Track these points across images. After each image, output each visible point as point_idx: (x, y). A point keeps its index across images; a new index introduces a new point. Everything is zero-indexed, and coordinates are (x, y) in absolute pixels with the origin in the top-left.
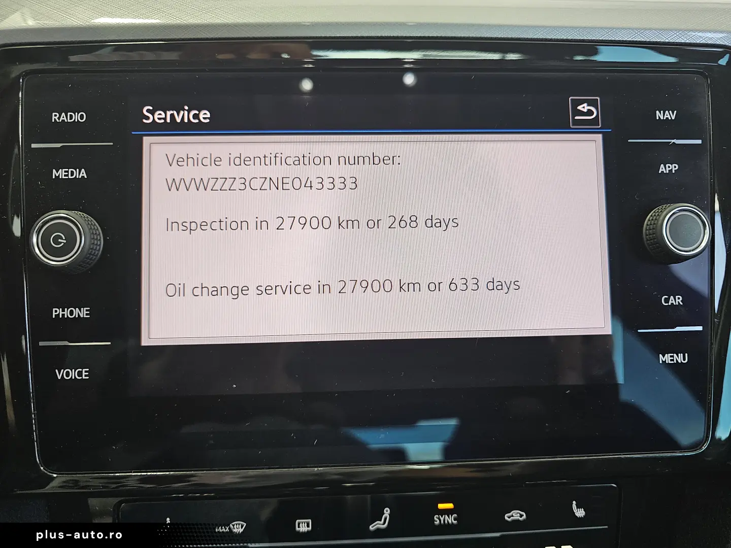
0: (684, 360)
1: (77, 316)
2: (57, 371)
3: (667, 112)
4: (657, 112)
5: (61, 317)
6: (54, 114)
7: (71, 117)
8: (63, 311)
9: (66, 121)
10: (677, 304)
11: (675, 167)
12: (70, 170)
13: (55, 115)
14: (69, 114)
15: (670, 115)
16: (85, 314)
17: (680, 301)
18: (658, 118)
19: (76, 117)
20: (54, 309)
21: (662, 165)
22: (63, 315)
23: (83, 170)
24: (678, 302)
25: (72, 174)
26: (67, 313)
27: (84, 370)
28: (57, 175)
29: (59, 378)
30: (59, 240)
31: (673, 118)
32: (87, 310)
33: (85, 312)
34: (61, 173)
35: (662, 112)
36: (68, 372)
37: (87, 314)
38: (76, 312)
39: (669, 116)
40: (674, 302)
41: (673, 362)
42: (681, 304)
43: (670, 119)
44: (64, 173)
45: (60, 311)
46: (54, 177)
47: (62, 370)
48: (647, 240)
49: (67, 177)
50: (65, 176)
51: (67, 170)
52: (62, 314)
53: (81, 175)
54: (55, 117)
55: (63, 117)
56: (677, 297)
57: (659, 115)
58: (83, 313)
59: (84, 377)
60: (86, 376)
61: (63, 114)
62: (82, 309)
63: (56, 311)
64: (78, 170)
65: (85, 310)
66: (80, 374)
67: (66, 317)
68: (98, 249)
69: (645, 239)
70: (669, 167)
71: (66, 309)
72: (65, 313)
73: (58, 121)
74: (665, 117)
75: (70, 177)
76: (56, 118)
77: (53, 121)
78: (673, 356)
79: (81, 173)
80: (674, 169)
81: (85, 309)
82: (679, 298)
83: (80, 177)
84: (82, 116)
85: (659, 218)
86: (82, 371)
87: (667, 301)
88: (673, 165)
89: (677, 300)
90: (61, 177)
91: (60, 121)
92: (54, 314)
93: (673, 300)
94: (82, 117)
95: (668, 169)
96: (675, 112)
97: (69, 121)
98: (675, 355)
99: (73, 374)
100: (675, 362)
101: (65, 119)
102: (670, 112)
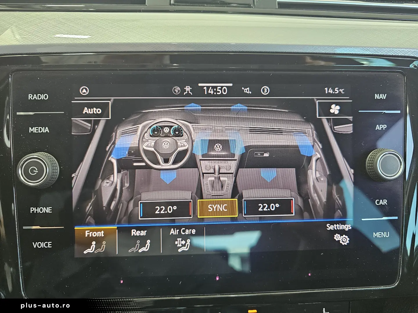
0: (387, 235)
1: (44, 212)
2: (33, 243)
3: (381, 95)
4: (376, 95)
6: (29, 95)
7: (40, 97)
8: (37, 209)
10: (384, 204)
12: (39, 128)
14: (38, 95)
15: (383, 97)
16: (49, 211)
17: (385, 202)
18: (376, 98)
19: (43, 97)
20: (31, 208)
21: (378, 125)
23: (47, 128)
24: (385, 203)
25: (41, 130)
26: (39, 210)
27: (49, 243)
28: (32, 131)
29: (35, 247)
30: (34, 171)
32: (50, 209)
34: (34, 130)
35: (378, 95)
36: (40, 244)
38: (44, 210)
40: (382, 203)
42: (386, 204)
44: (36, 130)
45: (35, 209)
46: (30, 132)
47: (37, 243)
48: (368, 169)
52: (36, 211)
55: (35, 97)
56: (384, 200)
59: (49, 247)
60: (50, 246)
61: (35, 95)
62: (47, 208)
64: (44, 128)
66: (47, 245)
67: (38, 212)
68: (56, 174)
69: (367, 169)
70: (382, 126)
73: (32, 99)
74: (380, 97)
75: (39, 132)
76: (31, 97)
77: (29, 99)
78: (381, 234)
79: (46, 129)
80: (384, 128)
82: (385, 201)
83: (45, 132)
84: (46, 96)
85: (375, 157)
87: (378, 202)
88: (384, 125)
89: (384, 202)
90: (34, 132)
91: (33, 99)
92: (31, 211)
93: (382, 202)
94: (46, 97)
95: (381, 128)
96: (386, 95)
97: (38, 99)
99: (43, 245)
100: (382, 236)
102: (383, 95)
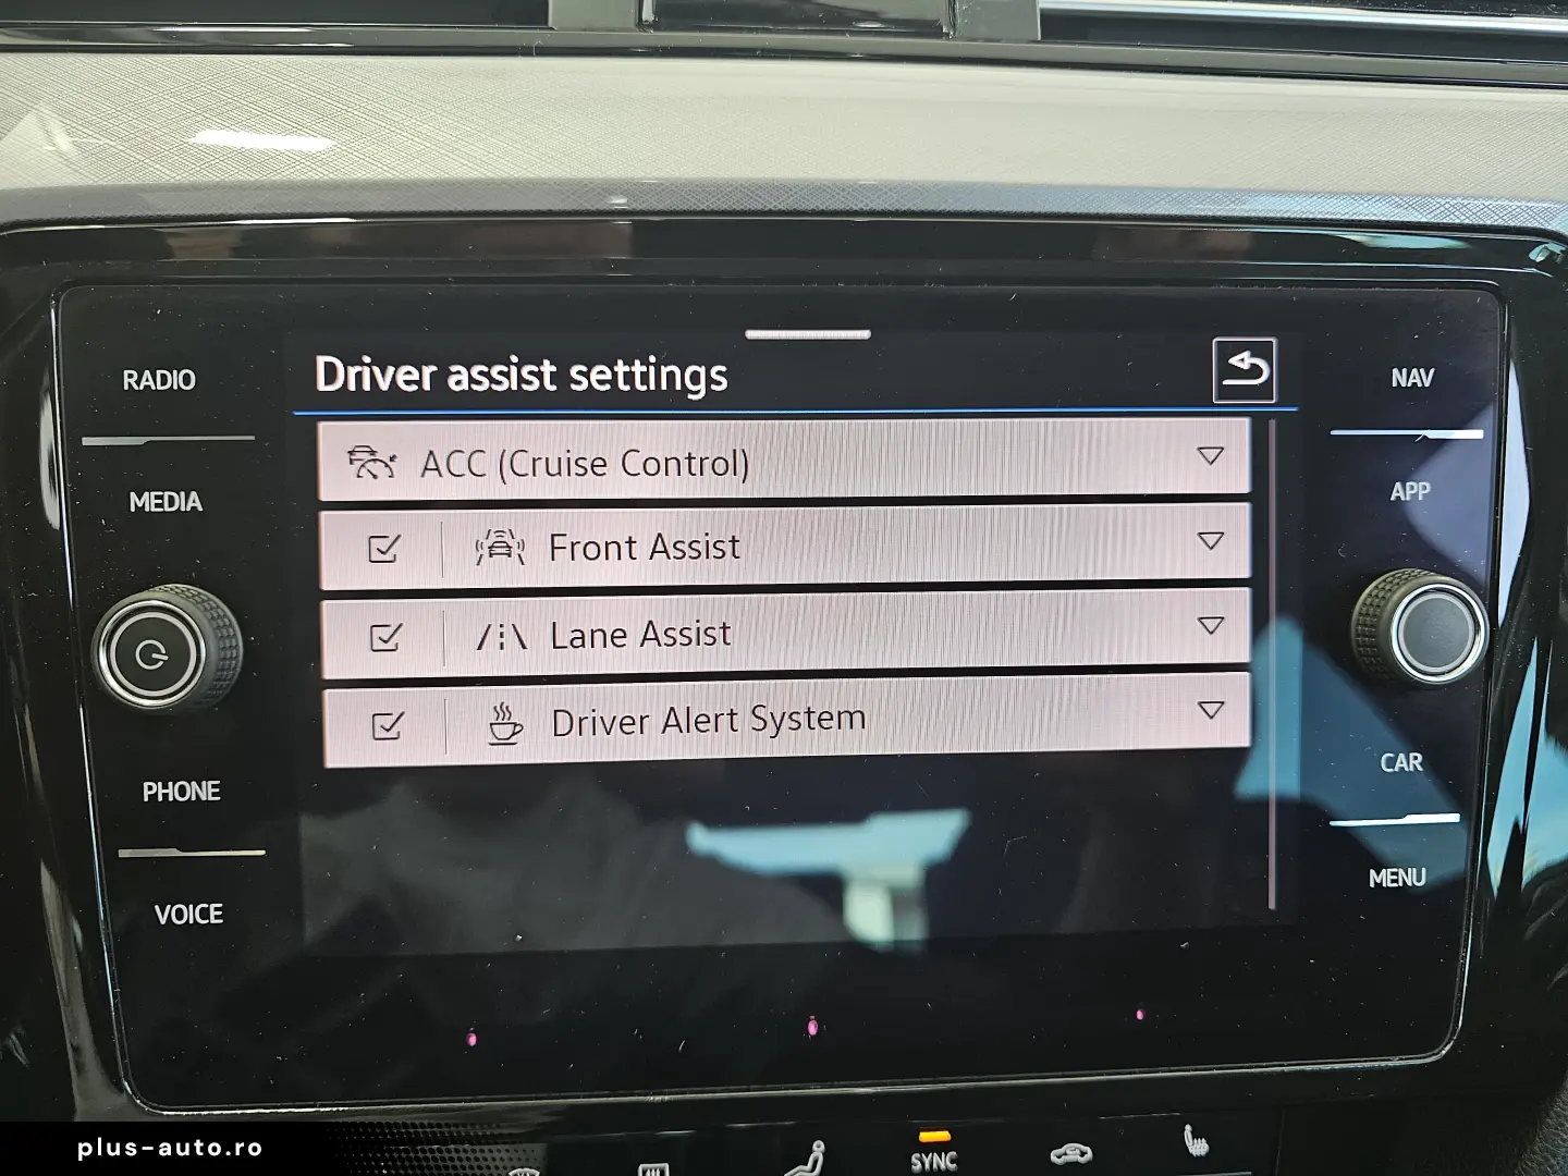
0: (1419, 880)
1: (194, 798)
2: (157, 907)
3: (1415, 371)
4: (1395, 371)
5: (160, 799)
6: (126, 373)
7: (164, 380)
8: (165, 787)
9: (153, 388)
10: (1412, 769)
11: (1425, 488)
12: (167, 494)
13: (130, 376)
14: (159, 372)
15: (1422, 378)
16: (210, 794)
17: (1416, 762)
18: (1395, 384)
19: (175, 380)
20: (146, 784)
21: (1398, 485)
22: (165, 796)
23: (194, 495)
24: (1415, 766)
25: (171, 502)
26: (172, 791)
27: (213, 906)
28: (140, 505)
29: (163, 921)
30: (154, 656)
31: (1427, 385)
32: (214, 786)
33: (211, 790)
34: (148, 501)
35: (1404, 370)
36: (179, 912)
37: (214, 794)
38: (192, 789)
39: (1418, 381)
40: (1405, 765)
41: (1395, 885)
42: (1420, 768)
43: (1420, 385)
44: (154, 501)
45: (158, 788)
46: (133, 509)
47: (169, 906)
48: (1359, 646)
49: (161, 510)
50: (157, 505)
51: (161, 493)
52: (163, 794)
53: (190, 505)
54: (129, 379)
55: (147, 380)
56: (1412, 755)
57: (1399, 378)
58: (207, 791)
59: (213, 921)
60: (216, 917)
61: (147, 373)
62: (204, 783)
63: (150, 788)
64: (183, 494)
65: (210, 786)
66: (205, 914)
67: (171, 799)
68: (233, 665)
69: (1354, 644)
70: (1412, 488)
71: (170, 784)
72: (170, 791)
73: (136, 387)
74: (1411, 381)
75: (167, 509)
76: (132, 381)
77: (126, 388)
78: (1396, 874)
79: (191, 500)
80: (1421, 492)
81: (210, 783)
82: (1416, 758)
83: (189, 509)
84: (187, 377)
85: (1386, 605)
86: (208, 908)
87: (1391, 763)
88: (1421, 484)
89: (1412, 762)
90: (147, 509)
91: (142, 388)
92: (146, 793)
93: (1404, 761)
94: (187, 379)
95: (1409, 492)
96: (1432, 371)
97: (160, 388)
98: (1401, 871)
99: (191, 914)
100: (1401, 885)
101: (151, 383)
102: (1422, 370)
